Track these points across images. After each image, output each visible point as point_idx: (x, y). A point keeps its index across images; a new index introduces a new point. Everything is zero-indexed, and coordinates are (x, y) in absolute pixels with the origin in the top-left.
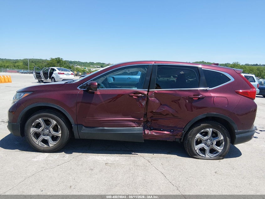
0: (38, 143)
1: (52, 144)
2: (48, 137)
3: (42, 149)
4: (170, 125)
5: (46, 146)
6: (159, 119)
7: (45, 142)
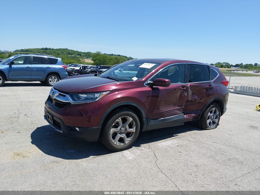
0: (116, 143)
1: (128, 141)
2: (124, 135)
3: (120, 147)
4: (194, 109)
5: (122, 144)
6: (188, 105)
7: (121, 140)
